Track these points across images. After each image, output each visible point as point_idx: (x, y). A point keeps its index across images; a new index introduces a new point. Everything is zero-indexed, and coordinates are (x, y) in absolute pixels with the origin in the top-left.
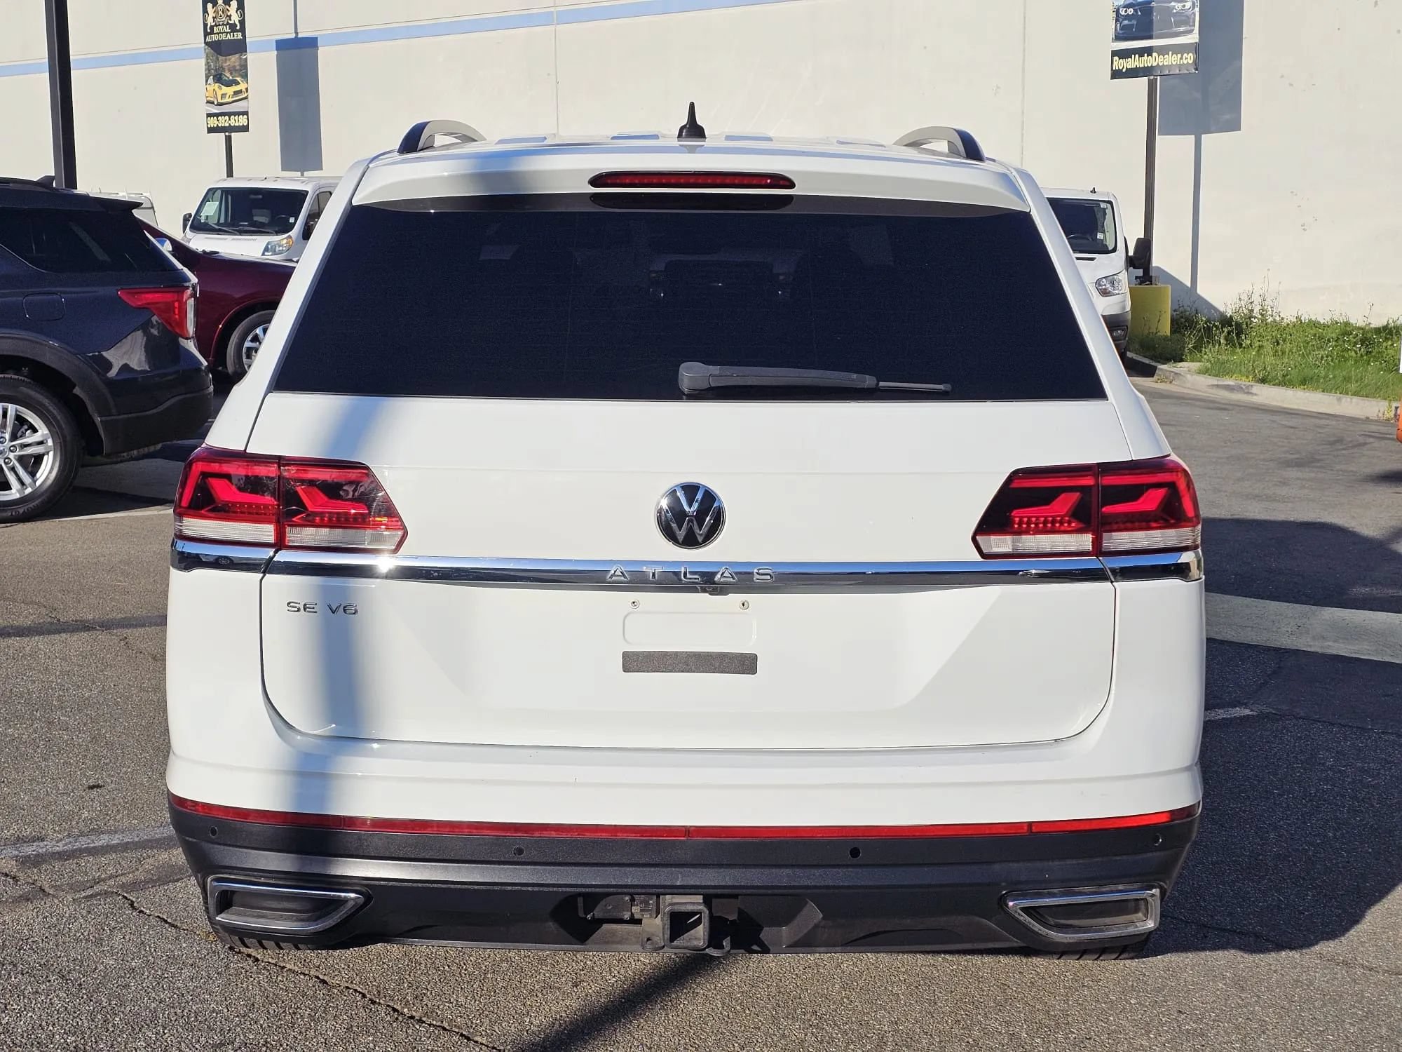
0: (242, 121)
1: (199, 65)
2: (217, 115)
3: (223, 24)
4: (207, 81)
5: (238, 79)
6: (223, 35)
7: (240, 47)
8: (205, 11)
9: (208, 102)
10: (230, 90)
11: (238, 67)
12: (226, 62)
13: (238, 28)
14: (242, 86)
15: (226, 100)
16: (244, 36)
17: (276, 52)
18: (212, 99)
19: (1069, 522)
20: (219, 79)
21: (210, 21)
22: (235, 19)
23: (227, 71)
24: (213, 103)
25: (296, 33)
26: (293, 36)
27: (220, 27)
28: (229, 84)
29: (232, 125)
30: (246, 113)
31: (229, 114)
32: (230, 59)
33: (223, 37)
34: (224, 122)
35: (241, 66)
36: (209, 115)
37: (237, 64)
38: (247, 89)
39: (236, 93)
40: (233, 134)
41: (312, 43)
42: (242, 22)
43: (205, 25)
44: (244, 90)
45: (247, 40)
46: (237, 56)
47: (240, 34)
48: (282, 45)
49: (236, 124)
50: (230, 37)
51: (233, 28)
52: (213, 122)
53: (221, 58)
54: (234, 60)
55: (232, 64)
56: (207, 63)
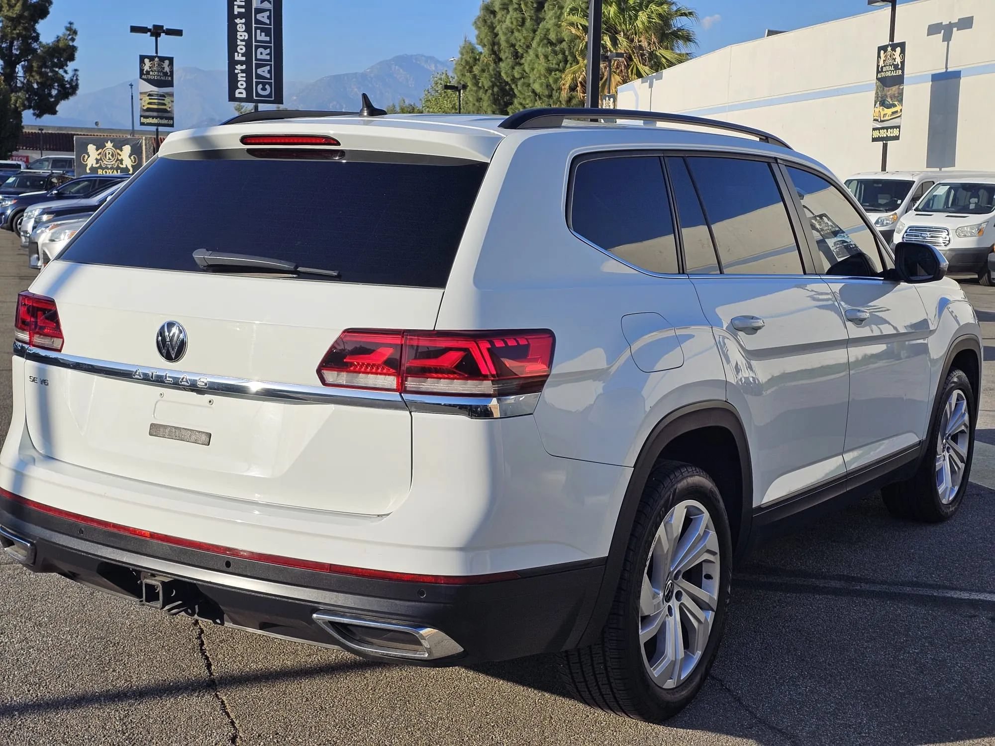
0: (895, 132)
1: (872, 95)
2: (879, 129)
3: (890, 65)
4: (875, 105)
5: (896, 103)
6: (889, 73)
7: (899, 80)
8: (879, 56)
9: (874, 120)
10: (889, 111)
11: (896, 95)
12: (889, 91)
13: (900, 67)
14: (898, 108)
15: (887, 118)
16: (903, 72)
17: (931, 83)
18: (877, 118)
19: (383, 368)
20: (883, 104)
21: (881, 64)
22: (898, 60)
23: (889, 97)
24: (877, 120)
25: (947, 68)
26: (944, 70)
27: (888, 67)
28: (889, 107)
29: (889, 135)
30: (899, 127)
31: (887, 128)
32: (892, 89)
33: (889, 74)
34: (883, 133)
35: (899, 93)
36: (874, 129)
37: (896, 93)
38: (901, 110)
39: (893, 113)
40: (889, 142)
41: (957, 75)
42: (903, 63)
43: (878, 66)
44: (899, 111)
45: (905, 76)
46: (897, 86)
47: (900, 71)
48: (936, 78)
49: (892, 135)
50: (894, 74)
51: (896, 67)
52: (876, 134)
53: (885, 89)
54: (894, 90)
55: (893, 93)
56: (877, 93)
